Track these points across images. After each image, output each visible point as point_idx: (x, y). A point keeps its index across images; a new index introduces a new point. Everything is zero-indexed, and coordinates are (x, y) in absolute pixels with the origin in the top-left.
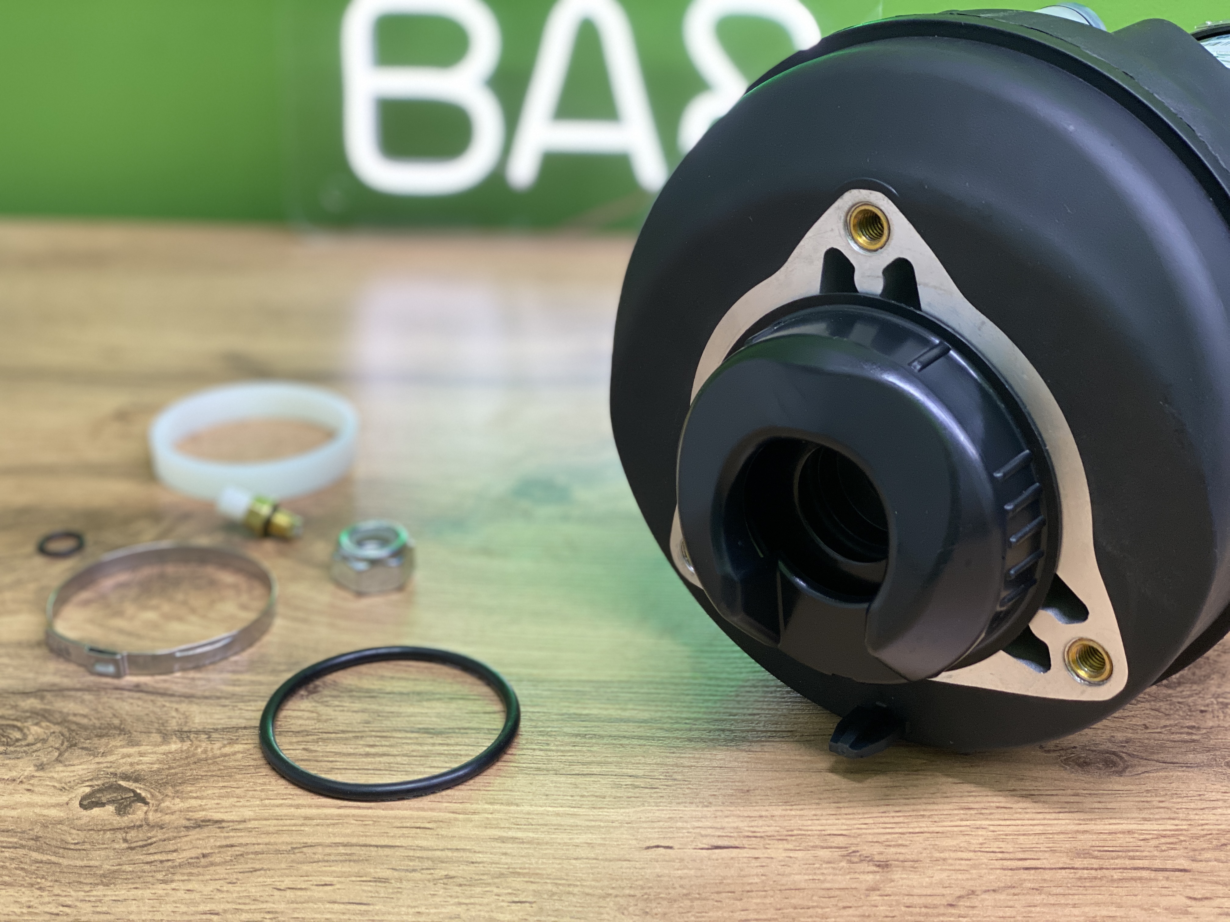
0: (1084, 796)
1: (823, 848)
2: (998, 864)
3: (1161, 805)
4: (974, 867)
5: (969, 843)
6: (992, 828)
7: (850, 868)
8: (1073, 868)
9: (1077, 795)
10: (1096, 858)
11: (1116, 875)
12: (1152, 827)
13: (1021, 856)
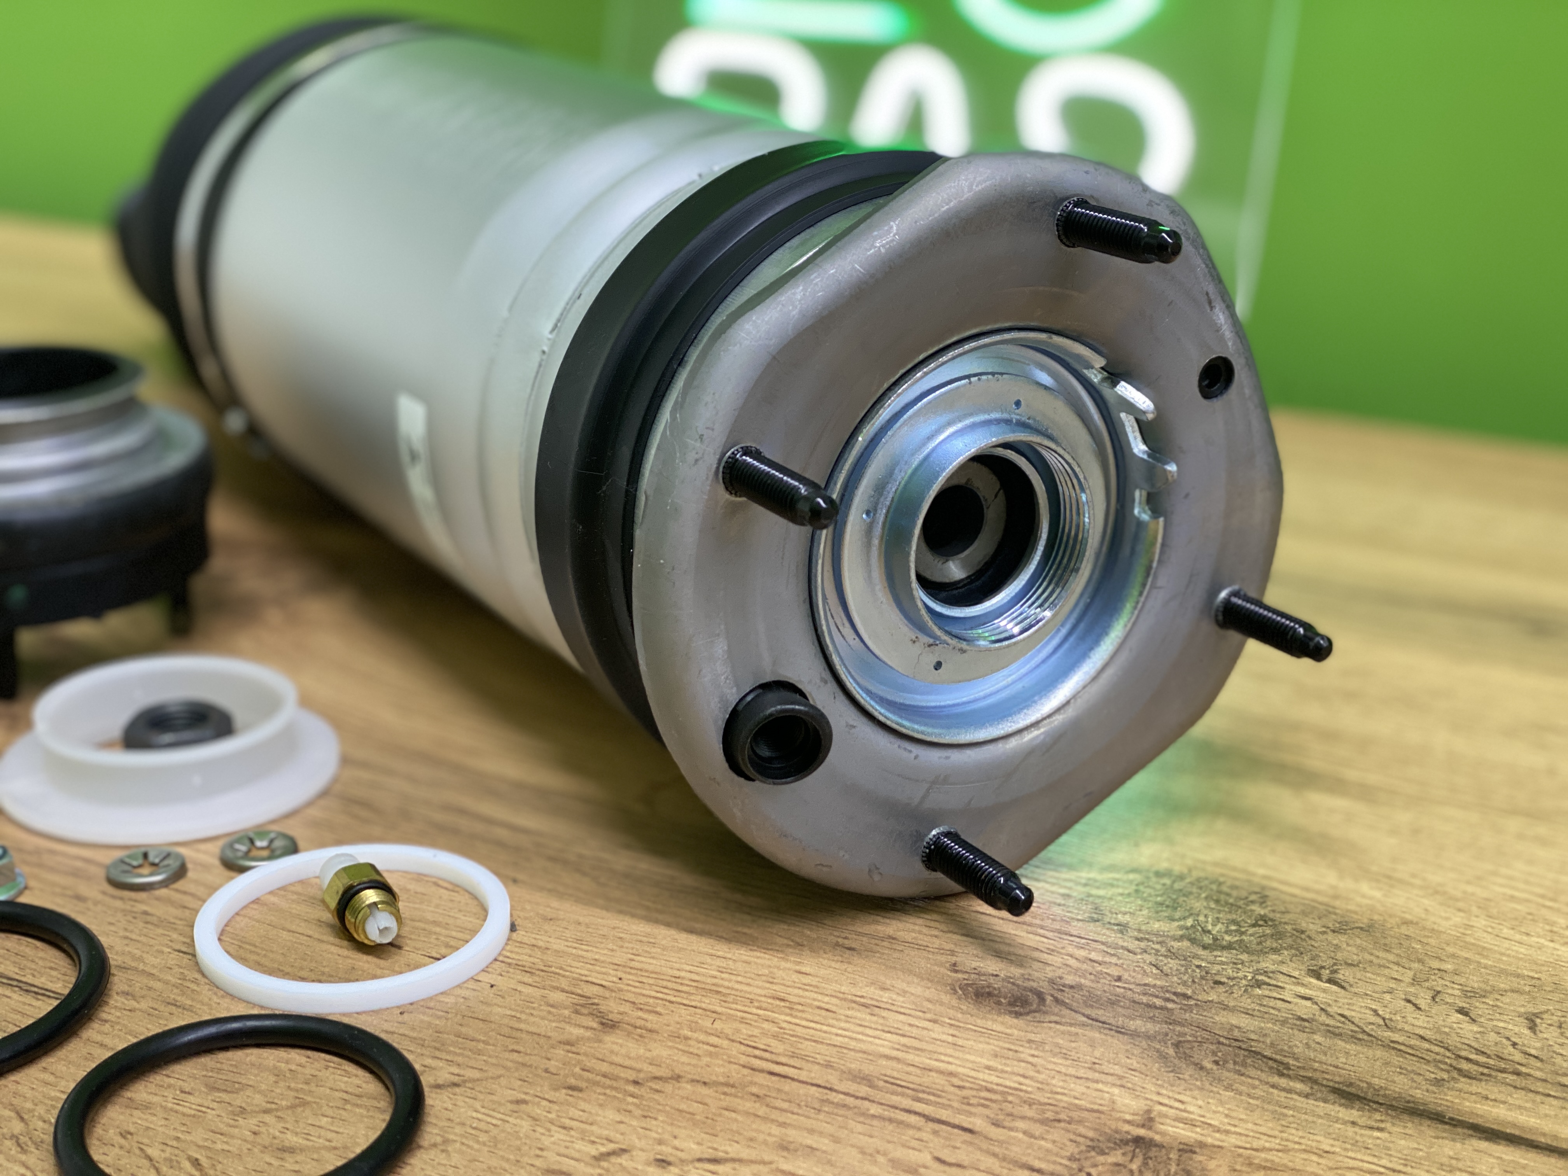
0: (942, 1024)
1: (563, 991)
2: (743, 1059)
3: (1031, 1059)
4: (711, 1054)
5: (738, 1031)
6: (784, 1025)
7: (569, 1017)
8: (831, 1089)
9: (935, 1021)
10: (872, 1086)
11: (874, 1109)
12: (986, 1077)
13: (783, 1060)
